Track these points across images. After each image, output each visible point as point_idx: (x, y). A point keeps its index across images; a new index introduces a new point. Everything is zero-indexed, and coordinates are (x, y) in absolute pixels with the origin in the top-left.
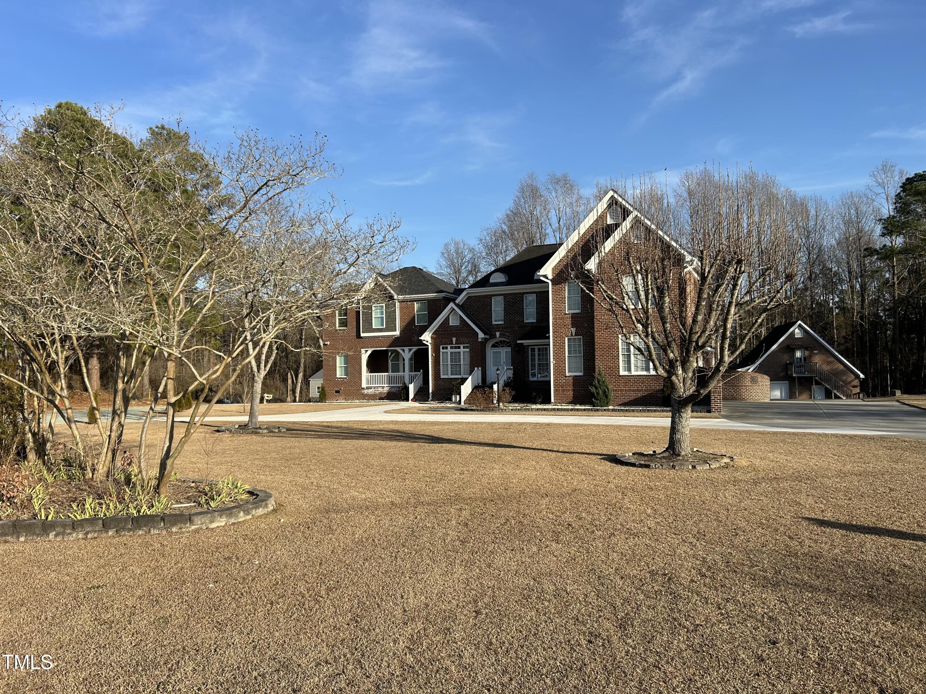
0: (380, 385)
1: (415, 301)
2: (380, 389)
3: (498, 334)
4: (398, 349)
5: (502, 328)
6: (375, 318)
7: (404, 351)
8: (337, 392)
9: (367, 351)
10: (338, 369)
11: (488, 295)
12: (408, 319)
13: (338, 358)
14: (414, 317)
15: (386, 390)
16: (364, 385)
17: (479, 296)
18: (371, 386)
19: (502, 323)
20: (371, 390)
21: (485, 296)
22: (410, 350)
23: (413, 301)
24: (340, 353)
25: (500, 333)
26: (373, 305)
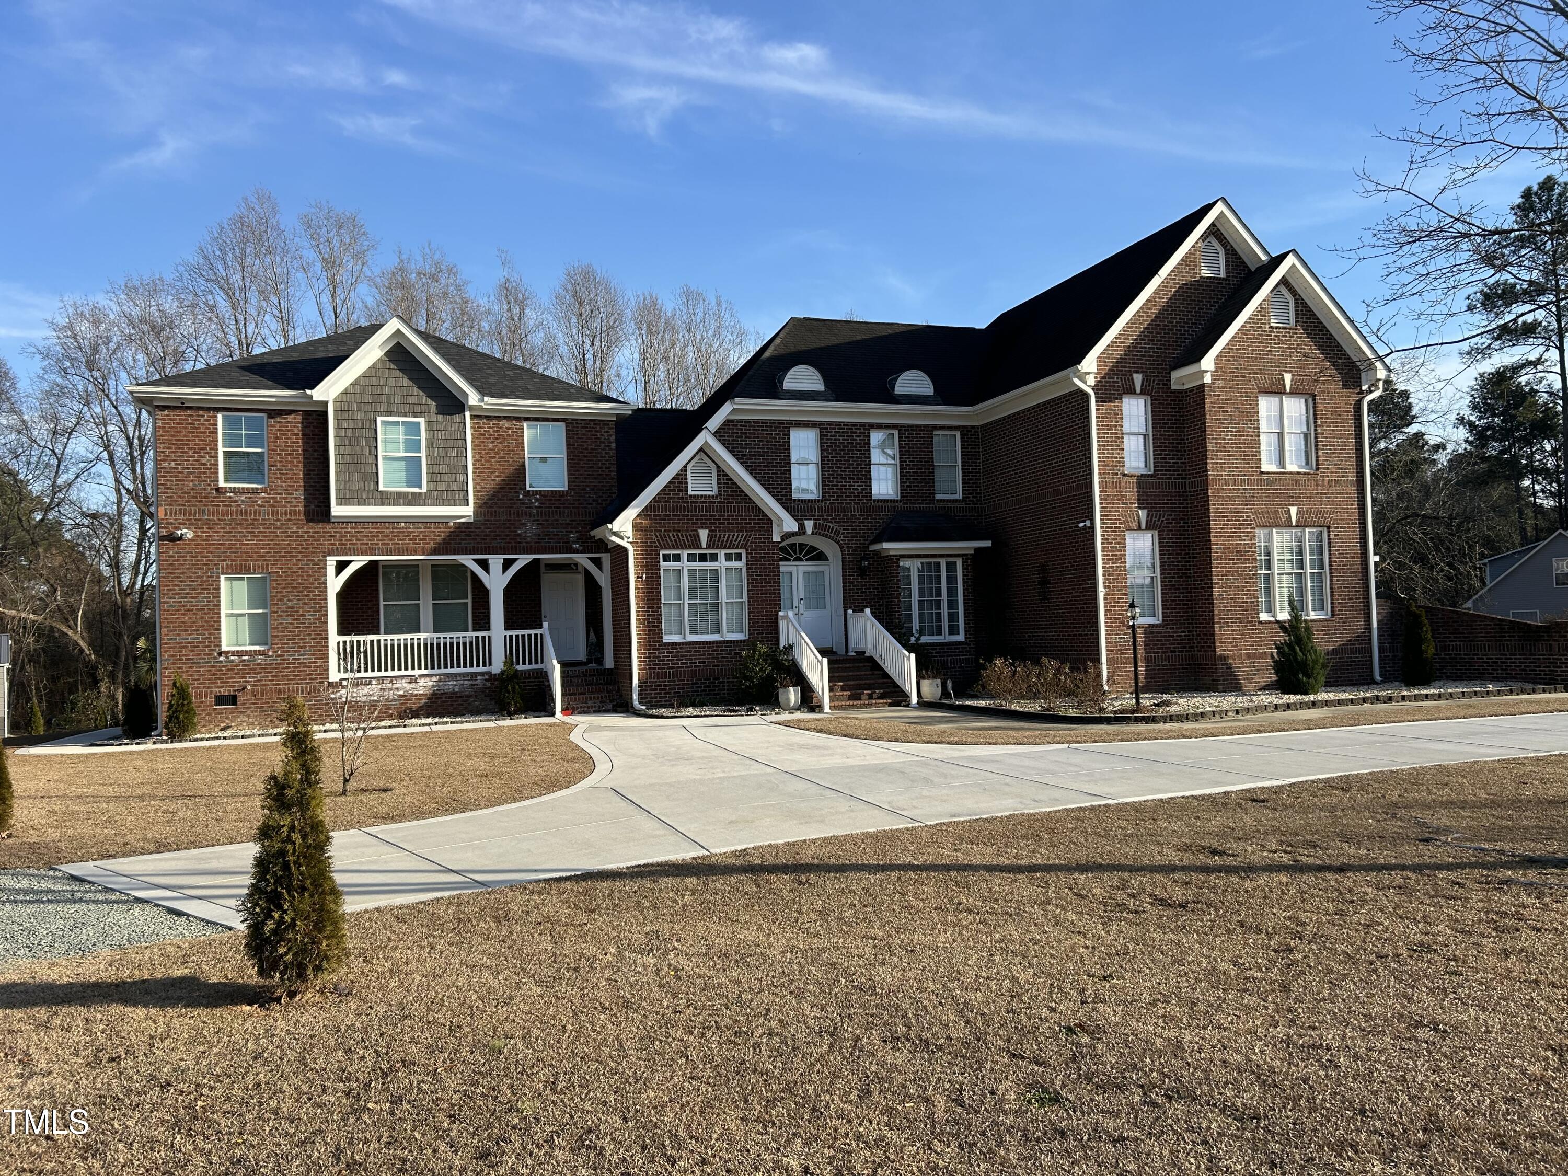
0: (403, 672)
1: (527, 419)
2: (403, 685)
3: (809, 524)
4: (468, 561)
5: (821, 510)
6: (386, 458)
7: (484, 565)
8: (227, 700)
10: (226, 623)
11: (781, 423)
12: (500, 470)
13: (226, 586)
14: (523, 465)
15: (424, 685)
16: (334, 674)
17: (756, 422)
18: (369, 674)
19: (820, 496)
20: (366, 690)
21: (773, 422)
22: (507, 564)
23: (518, 419)
24: (237, 569)
25: (815, 524)
26: (380, 419)
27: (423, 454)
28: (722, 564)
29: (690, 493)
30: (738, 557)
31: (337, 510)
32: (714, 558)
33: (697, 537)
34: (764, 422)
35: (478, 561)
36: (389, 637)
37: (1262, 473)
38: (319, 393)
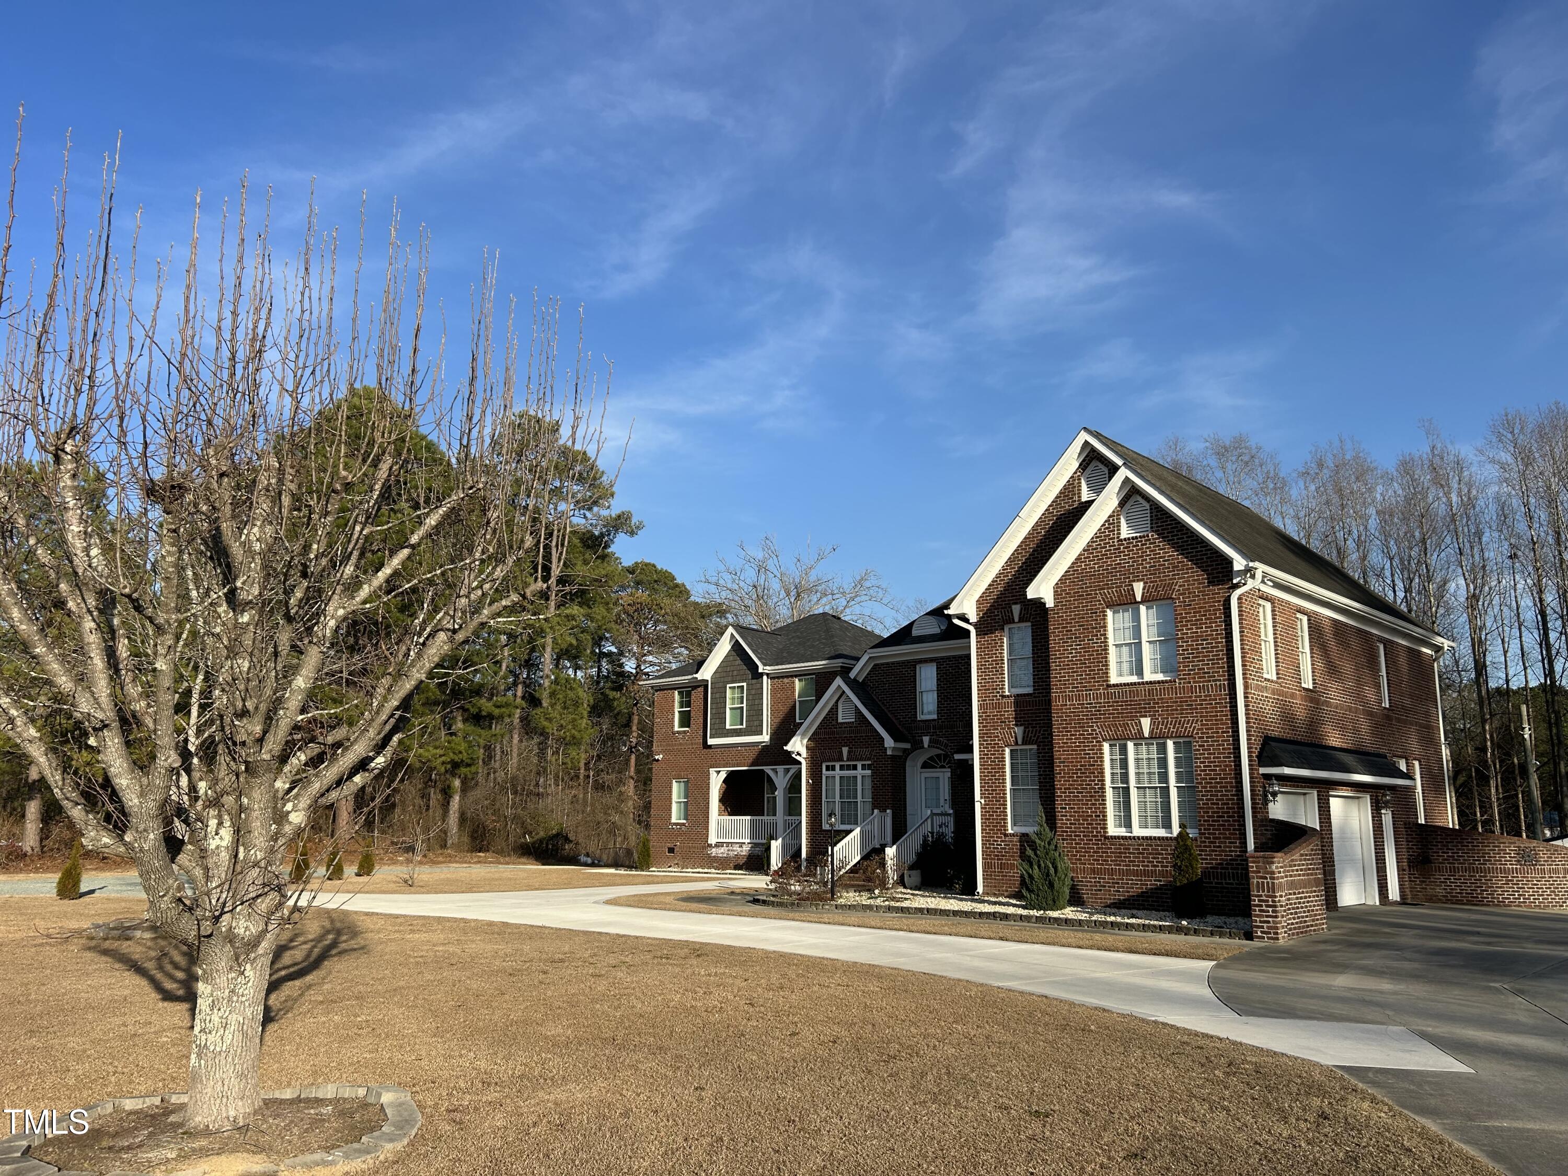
0: (735, 841)
1: (796, 676)
2: (736, 848)
3: (926, 740)
4: (768, 769)
5: (934, 728)
6: (731, 709)
7: (776, 773)
8: (671, 850)
9: (718, 772)
10: (674, 807)
11: (908, 661)
12: (784, 709)
13: (675, 785)
14: (794, 706)
15: (746, 850)
16: (713, 839)
17: (893, 663)
18: (722, 840)
19: (935, 717)
20: (723, 850)
21: (903, 662)
23: (792, 676)
24: (678, 777)
25: (930, 740)
26: (728, 686)
27: (744, 705)
28: (859, 772)
29: (840, 720)
30: (869, 767)
31: (711, 742)
32: (855, 768)
33: (841, 752)
34: (898, 663)
35: (773, 769)
36: (769, 818)
37: (1109, 686)
38: (698, 676)
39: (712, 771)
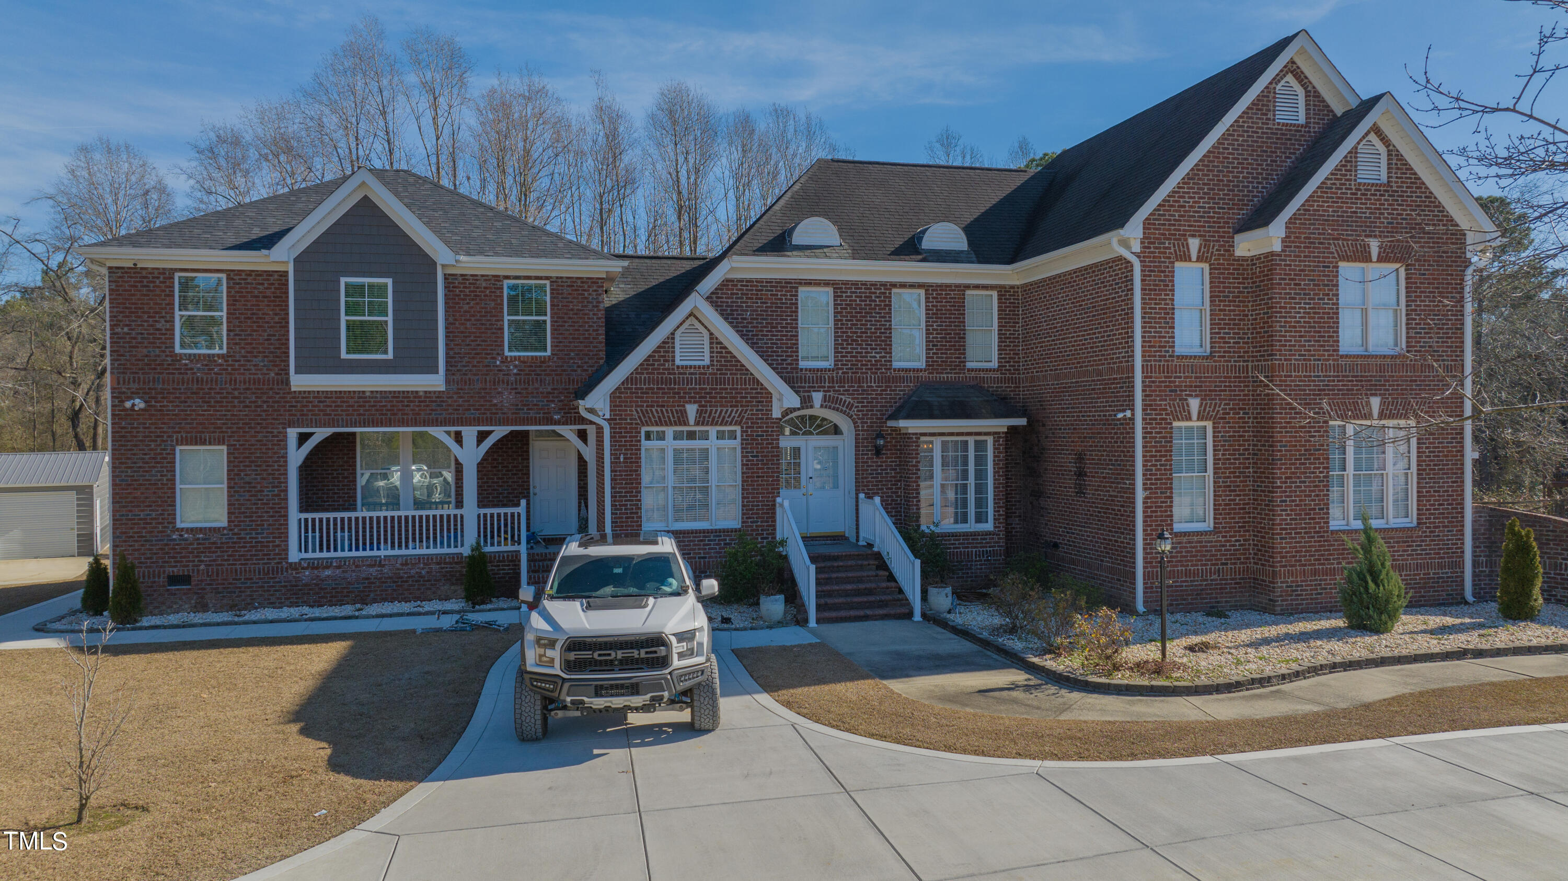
0: (368, 553)
1: (507, 278)
2: (366, 566)
3: (817, 398)
4: (439, 433)
5: (832, 380)
8: (180, 580)
9: (306, 435)
10: (181, 497)
11: (788, 282)
12: (479, 332)
13: (182, 458)
14: (502, 328)
15: (391, 568)
16: (294, 554)
17: (759, 281)
18: (332, 554)
19: (831, 364)
21: (779, 282)
23: (497, 277)
25: (825, 396)
26: (343, 280)
27: (390, 318)
28: (712, 443)
29: (678, 362)
30: (733, 436)
31: (296, 380)
32: (705, 436)
33: (684, 413)
34: (769, 281)
35: (450, 434)
37: (1340, 356)
38: (277, 253)
39: (292, 434)
